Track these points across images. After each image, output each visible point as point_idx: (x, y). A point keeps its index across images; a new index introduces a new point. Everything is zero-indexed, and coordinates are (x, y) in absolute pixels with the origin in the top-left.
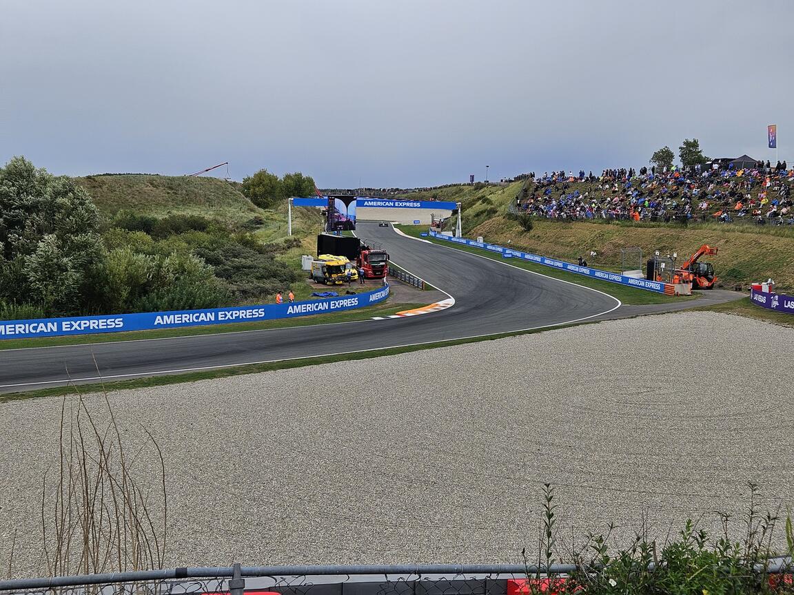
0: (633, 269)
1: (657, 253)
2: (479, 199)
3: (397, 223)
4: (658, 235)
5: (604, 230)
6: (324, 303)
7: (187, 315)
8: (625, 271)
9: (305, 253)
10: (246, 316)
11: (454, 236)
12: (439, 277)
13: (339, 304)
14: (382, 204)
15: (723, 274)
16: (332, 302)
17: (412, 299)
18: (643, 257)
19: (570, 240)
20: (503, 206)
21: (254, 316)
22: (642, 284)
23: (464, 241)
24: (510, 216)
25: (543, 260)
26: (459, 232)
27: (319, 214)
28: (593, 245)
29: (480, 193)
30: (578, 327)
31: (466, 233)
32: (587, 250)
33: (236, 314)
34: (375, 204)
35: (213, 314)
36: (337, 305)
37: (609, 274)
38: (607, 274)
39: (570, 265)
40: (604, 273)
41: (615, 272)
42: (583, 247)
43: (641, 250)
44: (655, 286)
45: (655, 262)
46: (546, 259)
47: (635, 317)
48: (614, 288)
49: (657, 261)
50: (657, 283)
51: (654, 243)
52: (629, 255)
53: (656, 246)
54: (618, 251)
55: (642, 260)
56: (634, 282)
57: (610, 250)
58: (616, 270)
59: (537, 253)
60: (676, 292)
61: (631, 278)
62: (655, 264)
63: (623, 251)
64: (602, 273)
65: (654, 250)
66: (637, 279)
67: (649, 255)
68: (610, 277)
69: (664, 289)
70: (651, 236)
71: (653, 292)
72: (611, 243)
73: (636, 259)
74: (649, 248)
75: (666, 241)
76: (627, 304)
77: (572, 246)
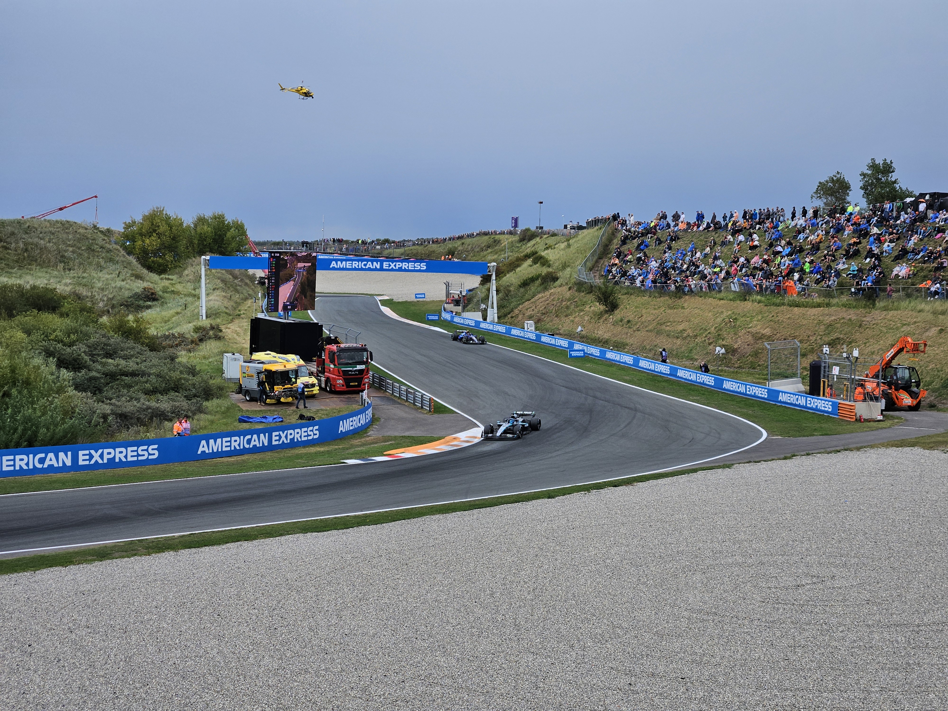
0: (787, 377)
1: (826, 349)
2: (527, 257)
3: (386, 298)
4: (828, 320)
5: (735, 311)
6: (262, 435)
7: (24, 457)
8: (772, 379)
9: (230, 349)
10: (126, 457)
11: (485, 319)
12: (459, 390)
13: (286, 437)
14: (361, 265)
15: (936, 384)
16: (274, 434)
17: (412, 428)
18: (804, 355)
19: (680, 328)
20: (569, 269)
21: (140, 458)
22: (802, 401)
23: (501, 329)
24: (580, 286)
25: (636, 361)
26: (493, 314)
27: (254, 284)
28: (719, 336)
29: (529, 247)
30: (695, 475)
31: (505, 315)
32: (710, 344)
33: (109, 453)
34: (348, 265)
35: (69, 453)
36: (283, 438)
37: (746, 385)
38: (744, 384)
39: (682, 369)
40: (738, 383)
41: (757, 381)
42: (703, 339)
43: (799, 344)
44: (823, 405)
45: (823, 365)
46: (642, 359)
47: (790, 458)
48: (756, 408)
49: (825, 363)
50: (826, 401)
51: (821, 333)
52: (779, 353)
53: (823, 338)
54: (761, 346)
55: (800, 361)
56: (789, 398)
57: (748, 345)
58: (758, 378)
59: (626, 350)
60: (858, 416)
61: (782, 392)
62: (822, 368)
63: (768, 347)
64: (734, 383)
65: (820, 345)
66: (793, 394)
67: (813, 353)
68: (748, 390)
69: (839, 410)
70: (816, 322)
71: (820, 415)
72: (749, 332)
73: (791, 360)
74: (812, 342)
75: (841, 329)
76: (777, 435)
77: (685, 338)
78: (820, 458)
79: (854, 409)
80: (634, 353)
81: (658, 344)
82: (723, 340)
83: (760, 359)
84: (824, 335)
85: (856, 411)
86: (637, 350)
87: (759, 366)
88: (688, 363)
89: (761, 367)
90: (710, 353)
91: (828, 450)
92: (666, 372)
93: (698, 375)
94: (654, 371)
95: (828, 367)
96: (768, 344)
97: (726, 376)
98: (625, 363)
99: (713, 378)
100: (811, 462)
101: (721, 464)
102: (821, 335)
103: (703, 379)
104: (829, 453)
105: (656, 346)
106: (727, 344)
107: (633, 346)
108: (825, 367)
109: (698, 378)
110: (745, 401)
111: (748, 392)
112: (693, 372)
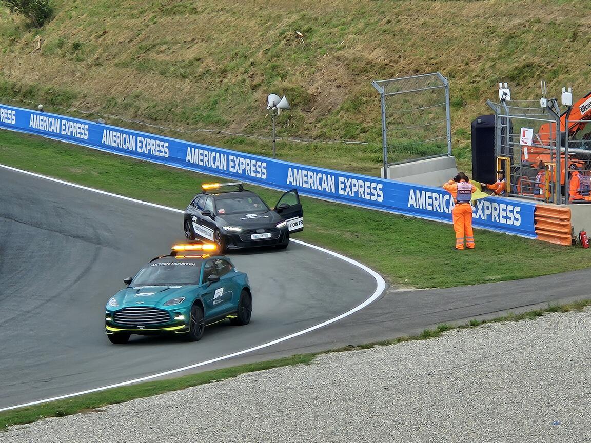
0: (423, 154)
1: (504, 91)
8: (393, 161)
28: (274, 71)
37: (337, 176)
38: (332, 174)
39: (195, 147)
40: (318, 172)
41: (361, 164)
42: (239, 78)
43: (446, 82)
44: (503, 214)
45: (499, 126)
46: (107, 129)
47: (437, 334)
48: (359, 227)
49: (503, 121)
50: (507, 204)
51: (492, 55)
52: (406, 101)
53: (498, 66)
54: (367, 88)
55: (452, 118)
56: (429, 201)
57: (339, 87)
58: (362, 160)
59: (73, 109)
60: (577, 234)
61: (415, 189)
62: (498, 133)
63: (382, 90)
64: (311, 173)
65: (492, 82)
66: (439, 192)
67: (477, 98)
68: (341, 186)
69: (536, 222)
70: (480, 31)
71: (498, 235)
72: (338, 59)
73: (431, 116)
74: (474, 74)
75: (534, 45)
76: (406, 284)
77: (201, 77)
78: (499, 330)
79: (568, 220)
80: (92, 114)
81: (141, 93)
82: (283, 77)
83: (365, 115)
84: (500, 57)
85: (572, 223)
86: (97, 109)
87: (364, 131)
88: (207, 132)
89: (368, 135)
90: (256, 108)
91: (517, 312)
92: (162, 155)
93: (231, 158)
94: (135, 153)
95: (511, 129)
96: (381, 84)
97: (293, 158)
98: (72, 138)
99: (264, 164)
100: (481, 341)
101: (288, 355)
102: (493, 60)
103: (242, 167)
104: (518, 319)
105: (137, 97)
106: (291, 86)
107: (88, 99)
108: (503, 131)
109: (232, 164)
110: (335, 211)
111: (341, 192)
112: (220, 152)
